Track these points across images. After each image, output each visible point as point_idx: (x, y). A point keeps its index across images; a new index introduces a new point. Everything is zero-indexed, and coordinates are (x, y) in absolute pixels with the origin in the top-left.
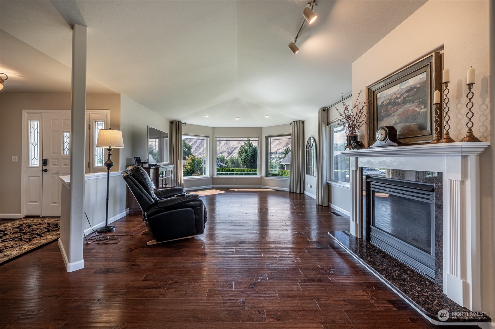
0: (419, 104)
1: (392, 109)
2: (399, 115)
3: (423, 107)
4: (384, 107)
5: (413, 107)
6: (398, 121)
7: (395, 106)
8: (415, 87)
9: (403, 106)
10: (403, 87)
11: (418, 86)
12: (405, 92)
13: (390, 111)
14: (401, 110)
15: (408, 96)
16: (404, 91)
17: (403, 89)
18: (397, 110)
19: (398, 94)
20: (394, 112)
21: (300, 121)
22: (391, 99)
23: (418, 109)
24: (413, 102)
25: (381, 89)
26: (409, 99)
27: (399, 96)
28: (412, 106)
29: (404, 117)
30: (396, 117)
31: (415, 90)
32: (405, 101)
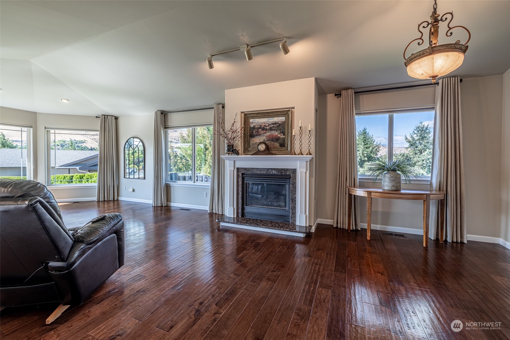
0: (280, 133)
1: (262, 132)
2: (267, 136)
3: (282, 135)
4: (255, 129)
5: (277, 134)
6: (266, 140)
7: (264, 130)
8: (278, 123)
9: (270, 131)
10: (270, 121)
11: (280, 123)
12: (272, 124)
13: (260, 133)
14: (268, 134)
15: (273, 127)
16: (270, 123)
17: (270, 122)
18: (266, 133)
19: (267, 124)
20: (263, 134)
21: (112, 116)
22: (261, 126)
23: (279, 135)
24: (276, 131)
25: (253, 117)
26: (274, 128)
27: (267, 125)
28: (275, 133)
29: (270, 138)
30: (265, 137)
31: (278, 124)
32: (271, 129)
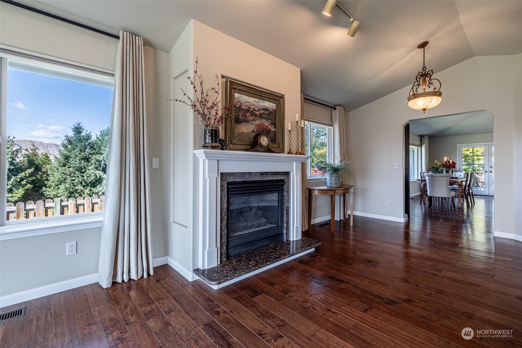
0: (271, 124)
1: (251, 117)
2: (256, 125)
3: (273, 127)
4: (242, 111)
5: (267, 124)
6: (255, 130)
7: (253, 116)
8: (269, 110)
9: (260, 119)
10: (260, 103)
11: (271, 110)
13: (248, 118)
14: (257, 122)
15: (264, 114)
16: (261, 108)
17: (261, 105)
18: (255, 121)
19: (256, 107)
20: (252, 121)
22: (249, 108)
23: (270, 127)
24: (267, 120)
25: (241, 91)
26: (265, 116)
27: (257, 109)
28: (266, 123)
29: (260, 129)
30: (254, 126)
31: (269, 112)
32: (261, 116)
